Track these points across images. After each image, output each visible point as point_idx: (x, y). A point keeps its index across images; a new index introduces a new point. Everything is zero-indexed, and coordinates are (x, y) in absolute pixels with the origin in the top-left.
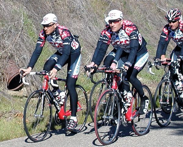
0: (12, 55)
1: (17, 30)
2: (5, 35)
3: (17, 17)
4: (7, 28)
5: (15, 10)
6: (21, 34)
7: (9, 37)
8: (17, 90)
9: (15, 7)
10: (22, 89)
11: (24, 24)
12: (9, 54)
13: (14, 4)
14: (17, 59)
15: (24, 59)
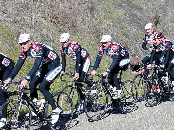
0: (134, 54)
1: (137, 41)
2: (130, 44)
3: (136, 35)
4: (132, 40)
5: (135, 31)
6: (139, 43)
7: (133, 45)
8: (137, 72)
9: (135, 30)
10: (140, 71)
11: (140, 38)
12: (133, 54)
13: (135, 28)
14: (137, 56)
15: (141, 56)
